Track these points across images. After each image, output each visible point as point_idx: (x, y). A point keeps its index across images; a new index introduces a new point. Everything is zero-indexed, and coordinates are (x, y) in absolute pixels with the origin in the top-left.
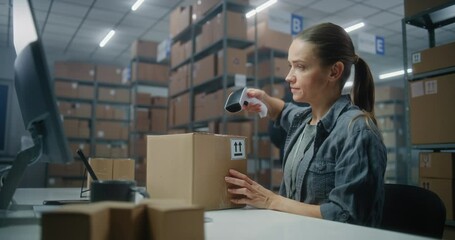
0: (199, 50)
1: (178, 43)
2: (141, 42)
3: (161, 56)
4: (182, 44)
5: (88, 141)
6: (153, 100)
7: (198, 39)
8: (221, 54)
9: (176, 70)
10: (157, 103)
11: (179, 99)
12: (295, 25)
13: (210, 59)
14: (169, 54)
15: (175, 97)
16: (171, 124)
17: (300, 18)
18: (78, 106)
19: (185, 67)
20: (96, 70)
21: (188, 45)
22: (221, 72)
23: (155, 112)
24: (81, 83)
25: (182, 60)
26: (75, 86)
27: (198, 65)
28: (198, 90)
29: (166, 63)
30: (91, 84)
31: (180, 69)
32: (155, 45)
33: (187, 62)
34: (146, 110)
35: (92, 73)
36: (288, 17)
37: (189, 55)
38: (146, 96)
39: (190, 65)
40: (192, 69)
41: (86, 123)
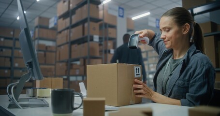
0: (74, 22)
1: (62, 19)
2: (40, 18)
3: (51, 25)
4: (64, 19)
5: (9, 68)
6: (47, 47)
7: (73, 17)
8: (86, 25)
9: (60, 32)
10: (49, 49)
11: (62, 47)
12: (120, 12)
13: (80, 27)
14: (56, 24)
15: (59, 46)
16: (58, 60)
17: (123, 9)
18: (4, 50)
19: (66, 31)
20: (14, 32)
21: (68, 20)
22: (86, 34)
23: (48, 54)
24: (6, 38)
25: (64, 27)
26: (2, 39)
27: (73, 30)
28: (73, 43)
29: (54, 29)
30: (11, 39)
31: (63, 33)
32: (48, 20)
33: (67, 28)
34: (43, 53)
35: (12, 33)
36: (117, 8)
37: (68, 25)
38: (43, 46)
39: (68, 30)
40: (70, 32)
41: (9, 59)
